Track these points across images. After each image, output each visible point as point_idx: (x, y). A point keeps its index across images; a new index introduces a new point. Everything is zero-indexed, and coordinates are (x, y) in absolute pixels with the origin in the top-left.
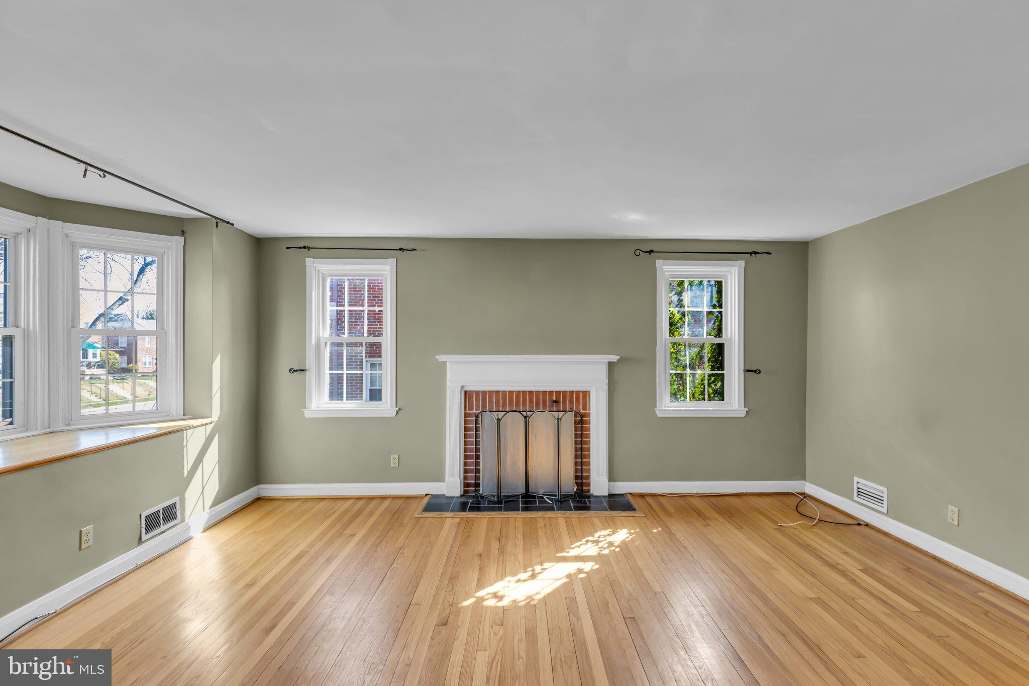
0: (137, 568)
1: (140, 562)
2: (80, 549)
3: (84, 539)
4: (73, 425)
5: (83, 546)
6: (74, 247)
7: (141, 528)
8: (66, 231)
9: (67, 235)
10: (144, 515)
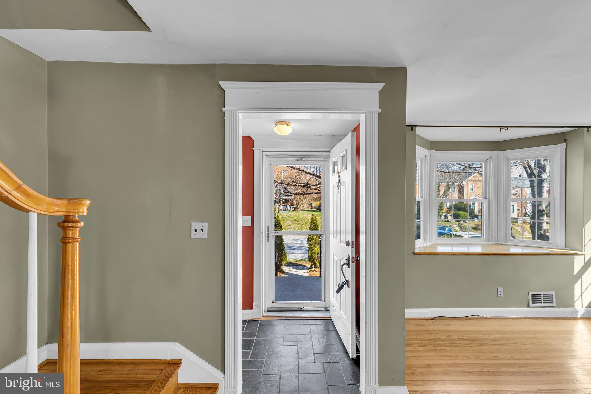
0: (526, 318)
1: (528, 316)
2: (497, 296)
3: (499, 293)
4: (507, 242)
5: (499, 295)
6: (508, 160)
7: (529, 299)
8: (504, 155)
9: (505, 156)
10: (531, 293)
